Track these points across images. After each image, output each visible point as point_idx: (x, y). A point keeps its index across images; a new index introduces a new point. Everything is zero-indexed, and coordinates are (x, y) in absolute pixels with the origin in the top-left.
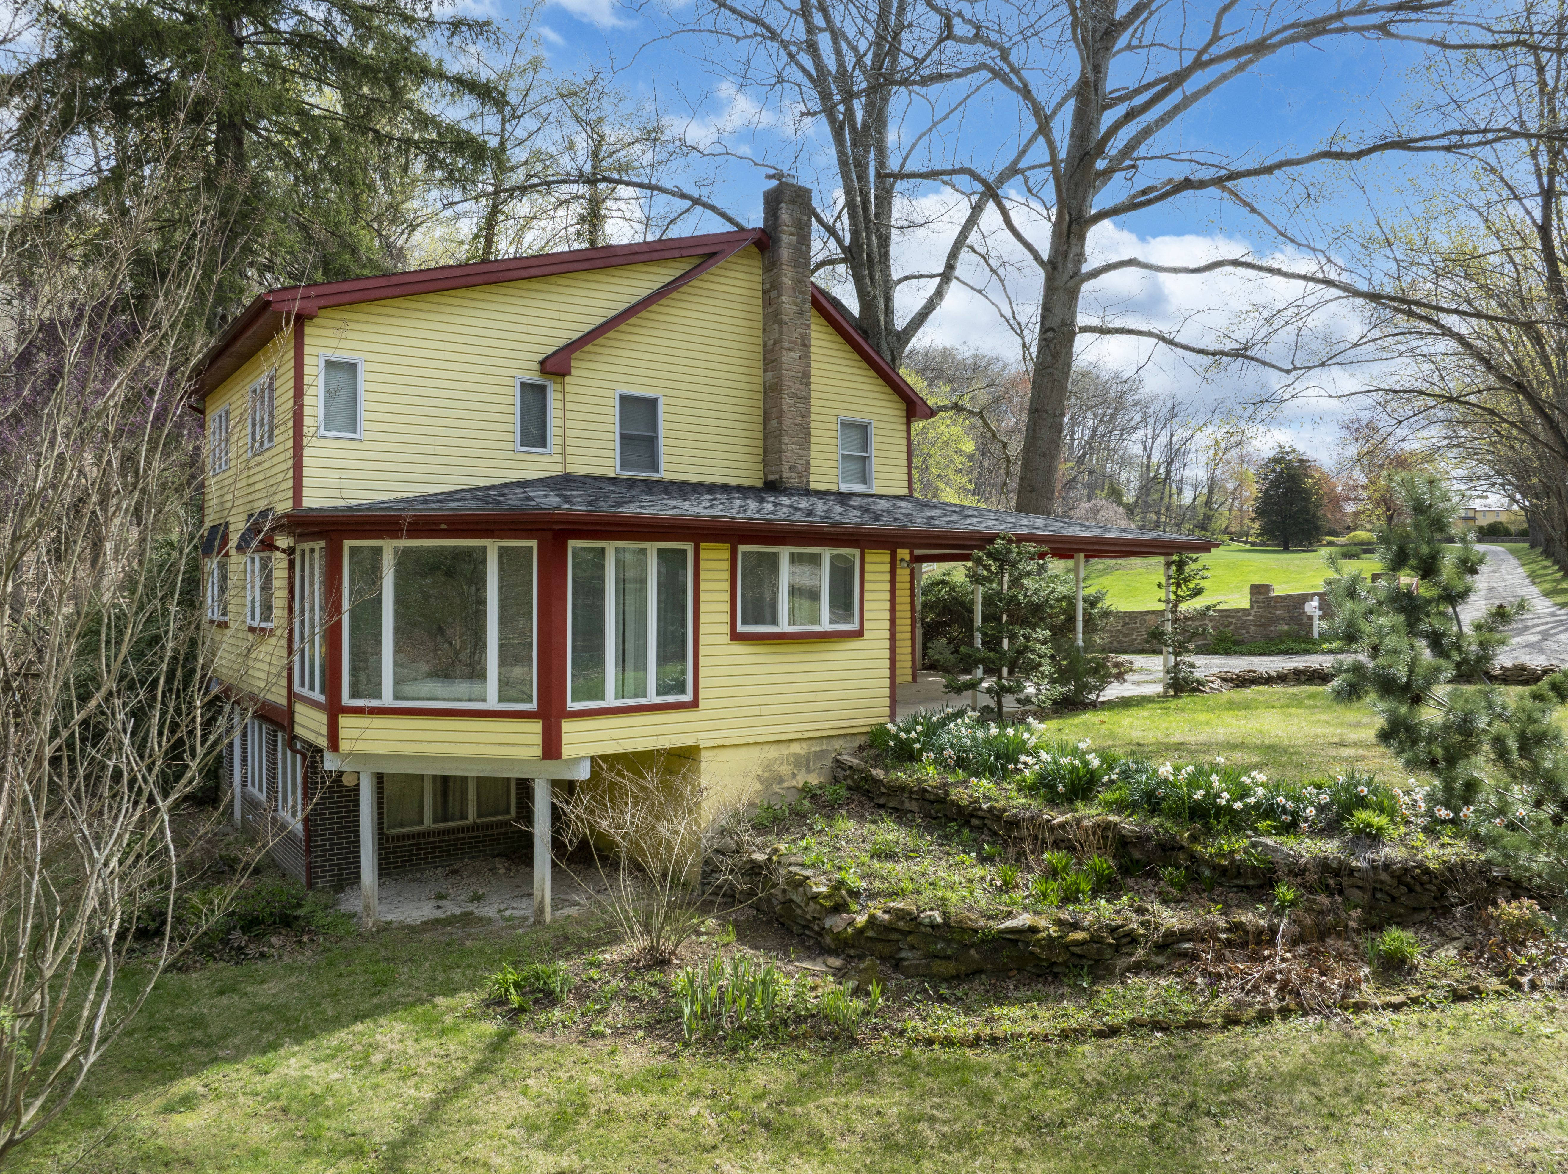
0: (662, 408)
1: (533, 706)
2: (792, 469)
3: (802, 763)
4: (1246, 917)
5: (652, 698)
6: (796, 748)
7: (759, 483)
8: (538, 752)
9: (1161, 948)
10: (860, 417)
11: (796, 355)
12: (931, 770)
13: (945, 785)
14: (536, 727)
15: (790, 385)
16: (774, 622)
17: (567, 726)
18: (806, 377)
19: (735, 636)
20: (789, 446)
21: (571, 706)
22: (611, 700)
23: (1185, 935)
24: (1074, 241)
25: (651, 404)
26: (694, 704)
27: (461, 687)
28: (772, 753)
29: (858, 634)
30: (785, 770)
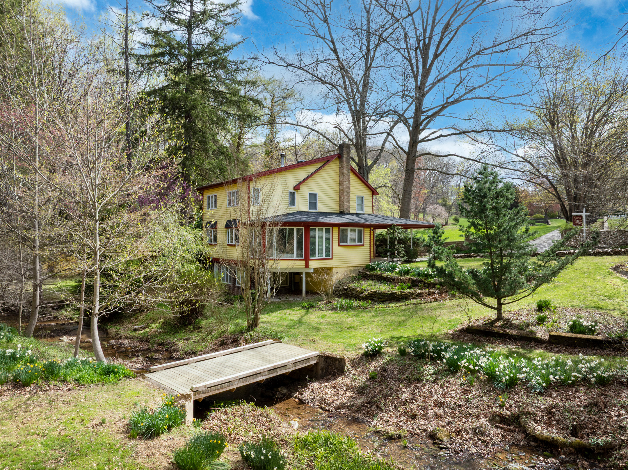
0: (318, 196)
1: (303, 258)
2: (346, 209)
3: (352, 271)
4: (432, 291)
5: (324, 257)
6: (351, 268)
7: (338, 212)
8: (304, 267)
9: (417, 295)
10: (361, 196)
11: (347, 183)
12: (379, 272)
13: (381, 274)
14: (304, 262)
15: (346, 189)
16: (346, 242)
17: (310, 262)
18: (349, 188)
19: (339, 245)
20: (346, 204)
21: (310, 258)
22: (317, 258)
23: (421, 293)
24: (414, 147)
25: (315, 195)
26: (332, 259)
27: (290, 255)
28: (346, 269)
29: (363, 245)
30: (349, 273)
